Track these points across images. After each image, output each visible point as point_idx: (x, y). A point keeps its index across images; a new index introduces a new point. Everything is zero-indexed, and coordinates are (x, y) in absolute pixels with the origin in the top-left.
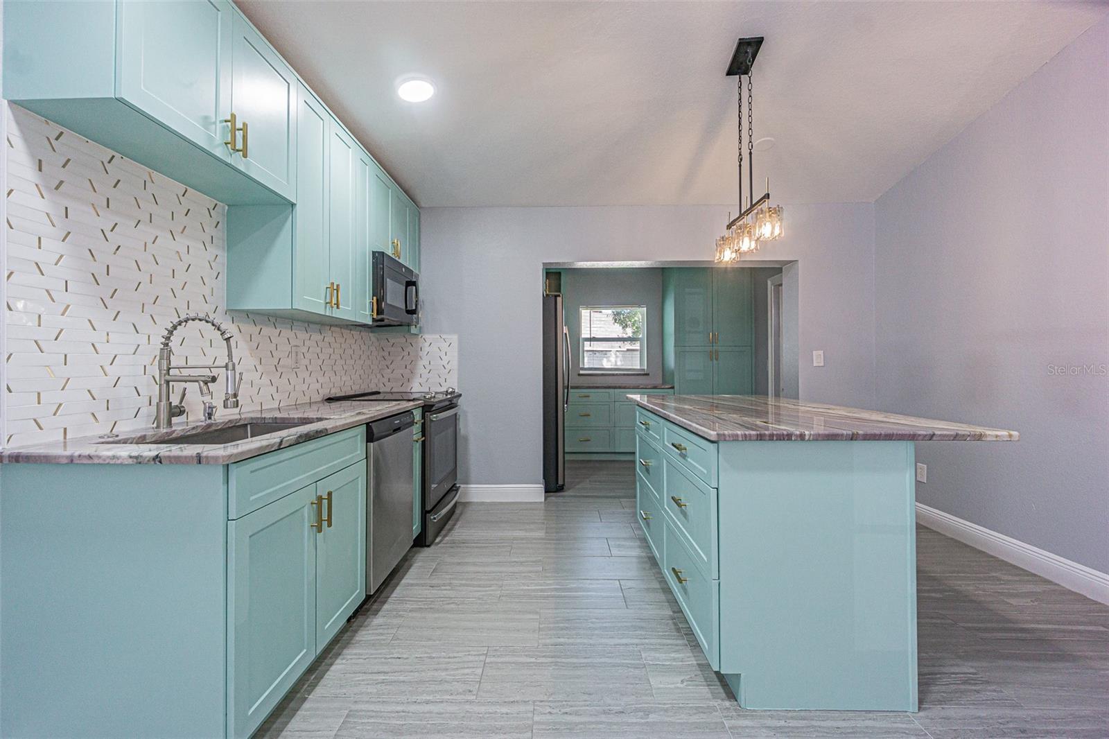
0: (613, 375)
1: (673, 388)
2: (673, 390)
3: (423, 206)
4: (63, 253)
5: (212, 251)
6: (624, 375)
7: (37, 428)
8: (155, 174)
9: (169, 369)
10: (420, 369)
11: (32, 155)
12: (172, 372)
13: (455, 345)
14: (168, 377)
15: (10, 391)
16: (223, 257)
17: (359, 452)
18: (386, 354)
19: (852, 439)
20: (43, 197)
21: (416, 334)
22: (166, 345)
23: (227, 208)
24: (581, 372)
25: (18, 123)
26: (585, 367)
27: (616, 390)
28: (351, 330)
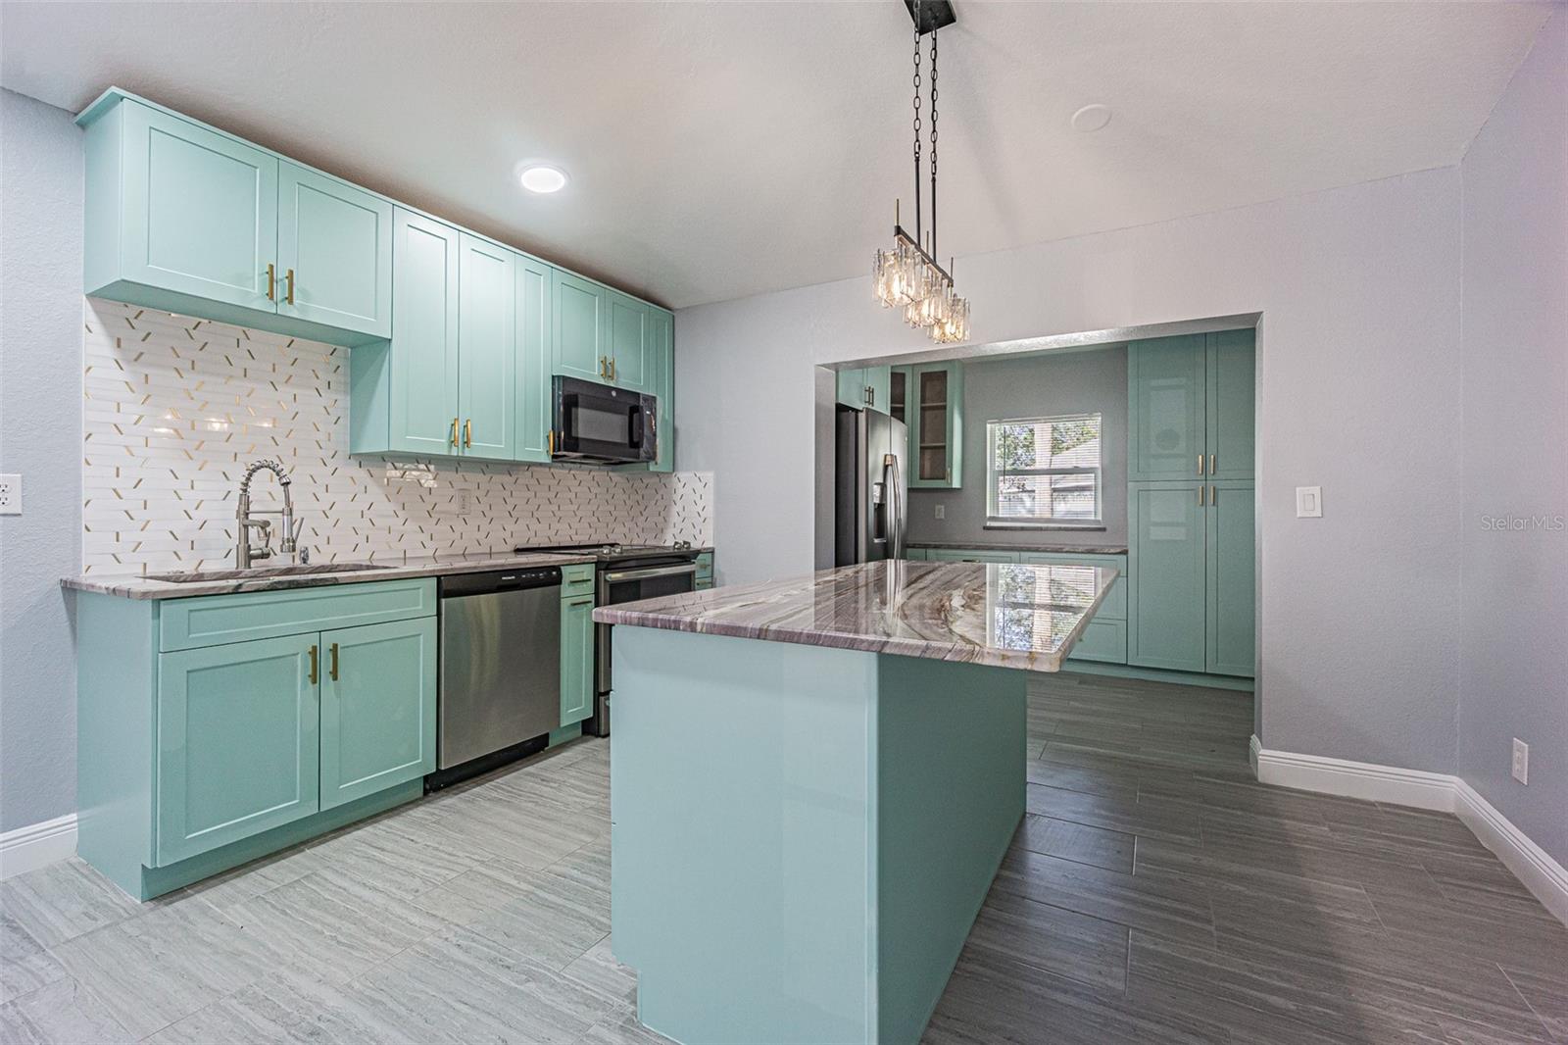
0: (1041, 529)
1: (1125, 552)
2: (1125, 557)
3: (677, 307)
4: (142, 414)
5: (328, 397)
6: (1060, 529)
7: (116, 561)
8: (251, 332)
9: (247, 514)
10: (675, 519)
11: (110, 335)
12: (251, 517)
13: (711, 485)
14: (246, 522)
15: (89, 530)
16: (345, 401)
17: (420, 607)
18: (639, 498)
19: (759, 638)
20: (121, 369)
21: (667, 473)
22: (245, 491)
23: (349, 350)
24: (988, 524)
25: (97, 312)
26: (1000, 516)
27: (1022, 553)
28: (570, 470)
